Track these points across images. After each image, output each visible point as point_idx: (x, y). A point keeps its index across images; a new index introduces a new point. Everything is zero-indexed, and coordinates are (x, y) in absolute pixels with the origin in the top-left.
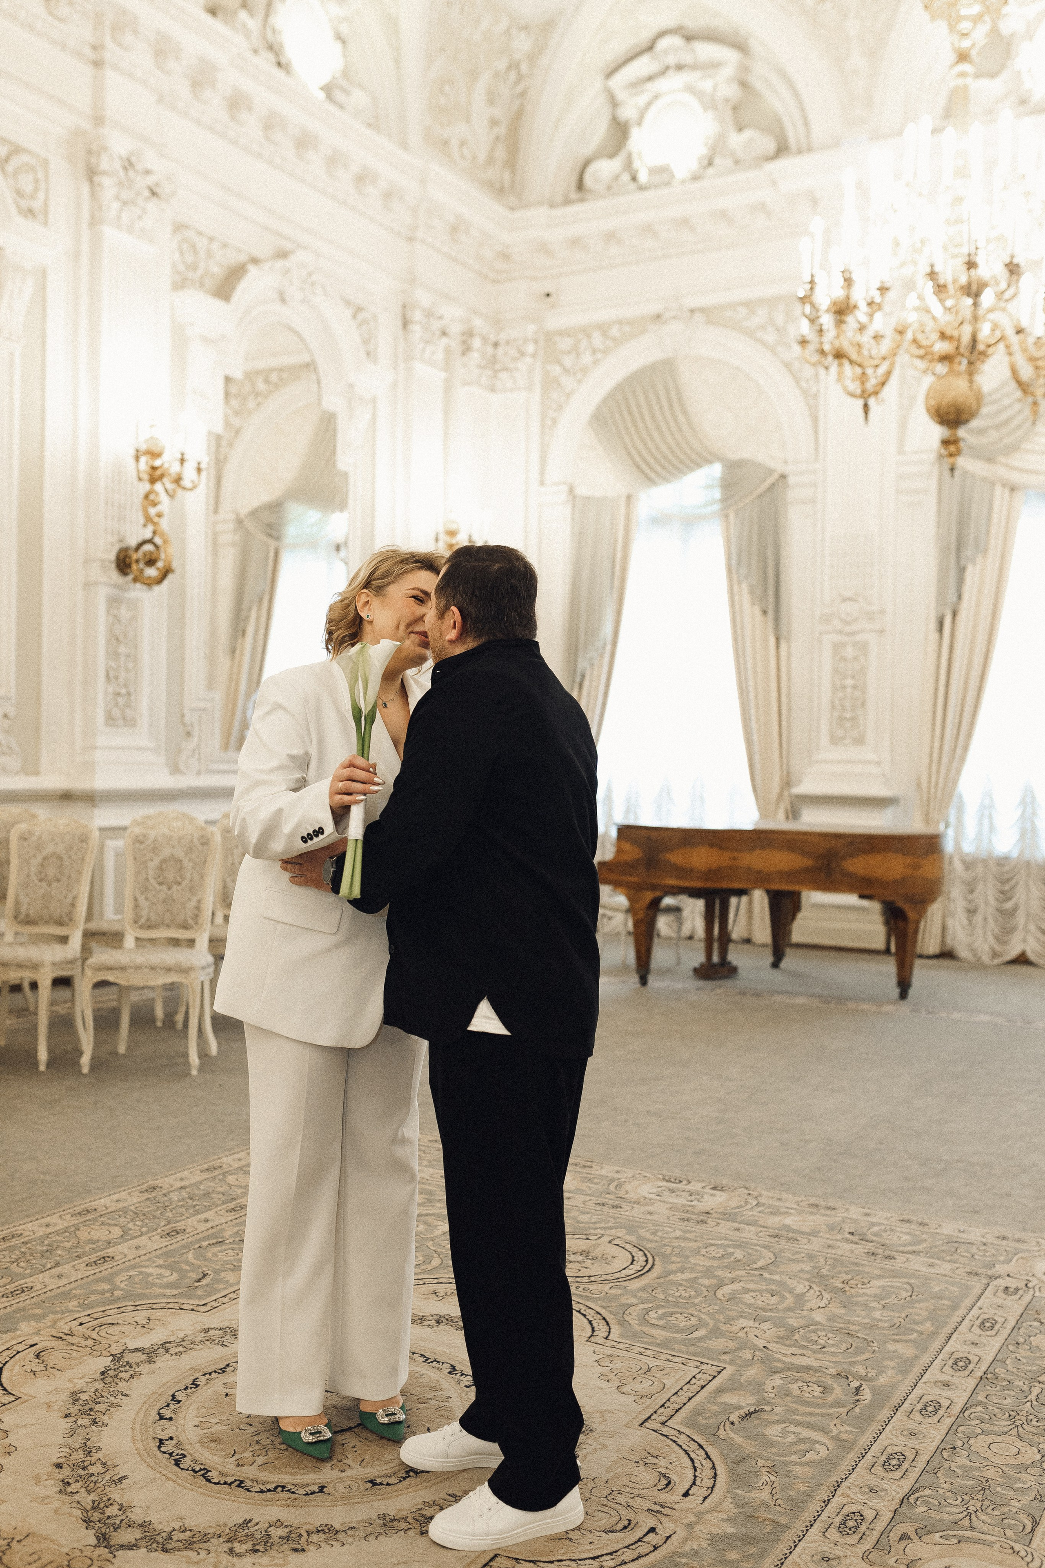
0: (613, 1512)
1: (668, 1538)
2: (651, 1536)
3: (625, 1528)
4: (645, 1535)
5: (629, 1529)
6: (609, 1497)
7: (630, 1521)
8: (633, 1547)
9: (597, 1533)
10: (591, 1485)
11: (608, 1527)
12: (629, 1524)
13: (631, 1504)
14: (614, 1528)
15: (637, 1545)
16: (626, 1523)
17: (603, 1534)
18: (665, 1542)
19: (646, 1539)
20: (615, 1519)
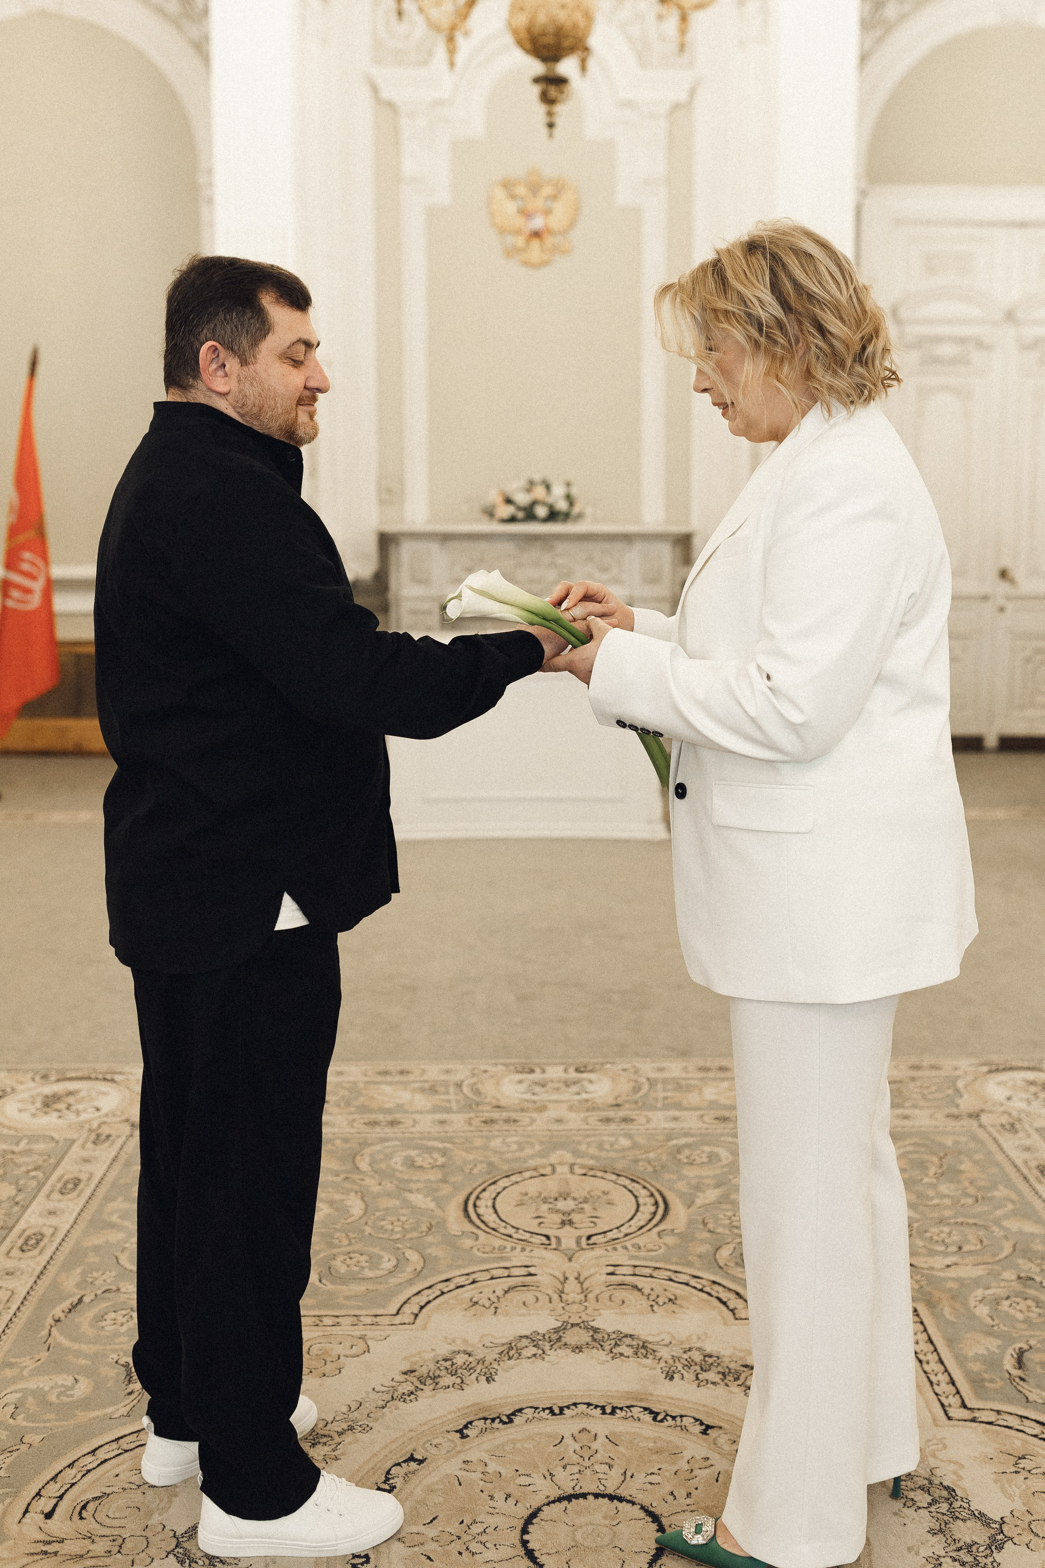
0: (108, 1522)
1: (26, 1511)
2: (48, 1509)
3: (84, 1507)
4: (56, 1505)
5: (78, 1509)
6: (120, 1541)
7: (81, 1518)
8: (65, 1487)
9: (115, 1489)
10: (152, 1551)
11: (105, 1501)
12: (80, 1513)
13: (87, 1542)
14: (97, 1502)
15: (62, 1491)
16: (84, 1514)
17: (108, 1491)
18: (29, 1505)
19: (54, 1501)
20: (100, 1517)
